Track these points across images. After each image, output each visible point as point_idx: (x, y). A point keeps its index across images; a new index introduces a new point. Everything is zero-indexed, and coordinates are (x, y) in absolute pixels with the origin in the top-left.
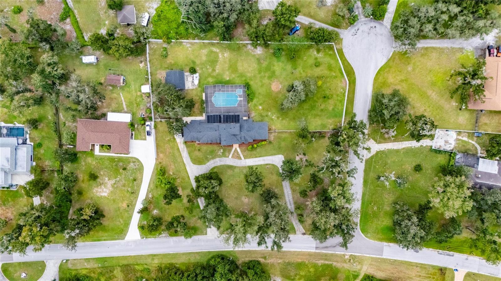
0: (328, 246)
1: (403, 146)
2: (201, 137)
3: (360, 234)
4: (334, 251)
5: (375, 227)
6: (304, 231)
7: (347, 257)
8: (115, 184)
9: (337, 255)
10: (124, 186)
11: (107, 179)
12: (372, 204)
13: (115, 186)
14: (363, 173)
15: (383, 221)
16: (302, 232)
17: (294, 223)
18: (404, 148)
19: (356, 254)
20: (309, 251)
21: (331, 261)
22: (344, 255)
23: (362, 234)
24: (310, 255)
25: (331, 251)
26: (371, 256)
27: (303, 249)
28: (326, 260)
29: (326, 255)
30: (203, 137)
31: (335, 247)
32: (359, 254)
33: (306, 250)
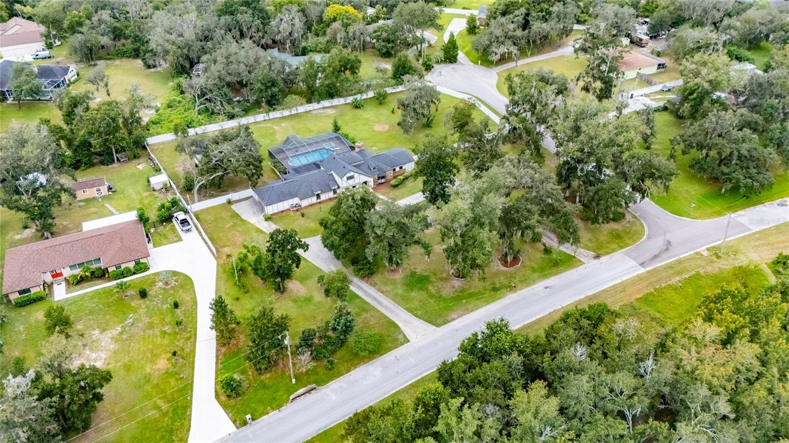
0: (656, 252)
2: (297, 188)
4: (675, 256)
6: (594, 253)
7: (706, 254)
8: (121, 333)
9: (687, 259)
10: (151, 326)
11: (97, 332)
13: (124, 337)
16: (591, 256)
20: (636, 274)
21: (690, 270)
22: (699, 254)
24: (643, 279)
25: (670, 258)
26: (737, 237)
28: (680, 273)
29: (670, 267)
30: (300, 188)
32: (718, 243)
33: (631, 276)
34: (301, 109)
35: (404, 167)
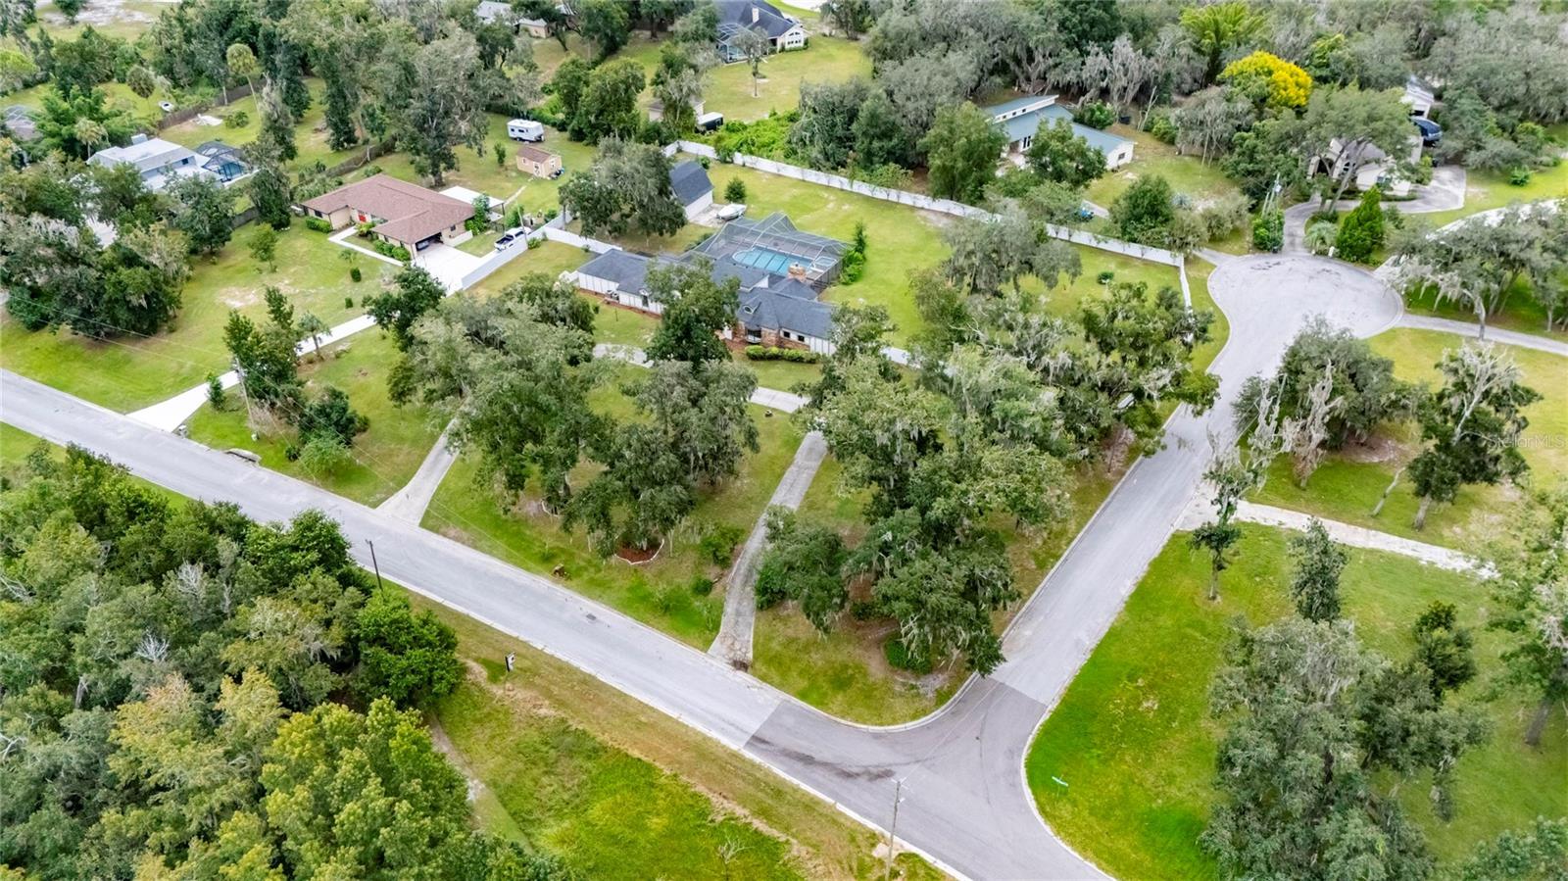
0: (817, 757)
1: (1371, 545)
3: (1014, 785)
5: (1114, 788)
6: (750, 655)
7: (880, 851)
9: (834, 821)
12: (1140, 682)
14: (1146, 568)
15: (1171, 779)
16: (739, 656)
17: (730, 608)
18: (1372, 551)
19: (940, 865)
20: (714, 734)
21: (787, 829)
22: (873, 839)
23: (1028, 791)
24: (703, 753)
25: (818, 786)
27: (691, 713)
28: (764, 813)
29: (779, 791)
31: (849, 775)
34: (906, 198)
35: (807, 340)
